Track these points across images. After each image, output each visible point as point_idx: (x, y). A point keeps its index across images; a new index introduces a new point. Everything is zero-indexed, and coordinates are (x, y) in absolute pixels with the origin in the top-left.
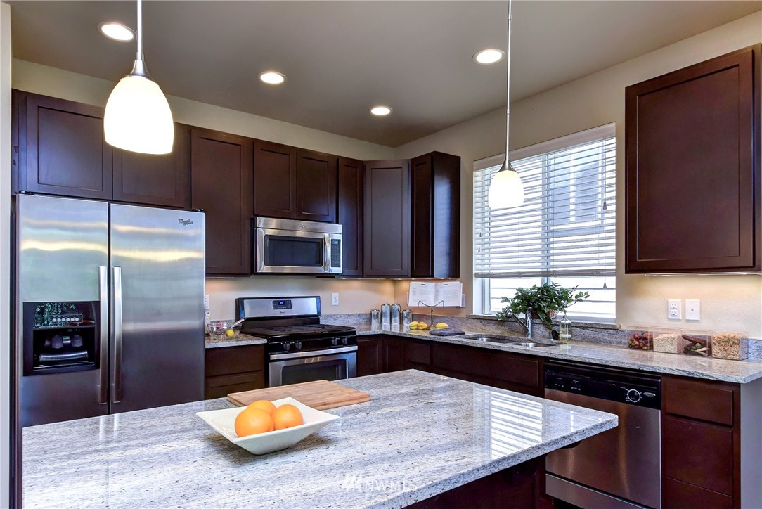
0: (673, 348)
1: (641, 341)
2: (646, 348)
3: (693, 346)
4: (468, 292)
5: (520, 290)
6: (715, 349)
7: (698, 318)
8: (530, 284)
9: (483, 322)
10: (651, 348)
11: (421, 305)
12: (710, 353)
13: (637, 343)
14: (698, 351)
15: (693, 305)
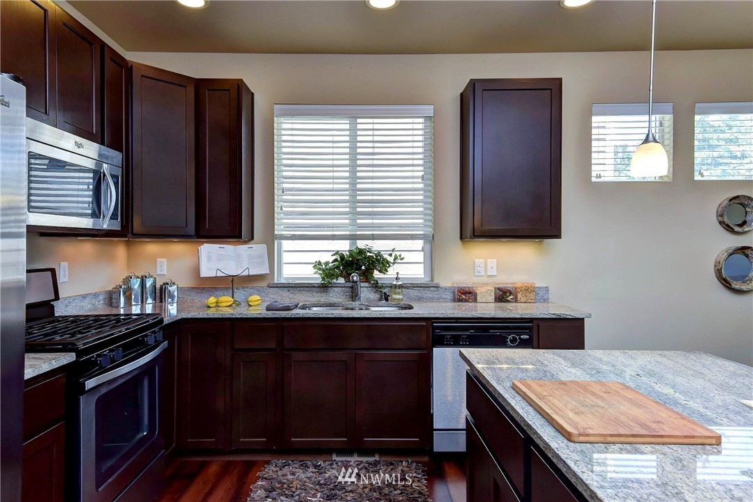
0: (492, 298)
1: (467, 295)
2: (470, 300)
3: (503, 295)
4: (271, 256)
5: (337, 253)
6: (519, 296)
7: (495, 274)
8: (344, 246)
9: (291, 289)
10: (475, 300)
11: (220, 274)
12: (516, 300)
13: (464, 297)
14: (508, 299)
15: (492, 263)
